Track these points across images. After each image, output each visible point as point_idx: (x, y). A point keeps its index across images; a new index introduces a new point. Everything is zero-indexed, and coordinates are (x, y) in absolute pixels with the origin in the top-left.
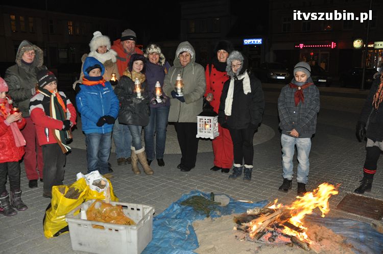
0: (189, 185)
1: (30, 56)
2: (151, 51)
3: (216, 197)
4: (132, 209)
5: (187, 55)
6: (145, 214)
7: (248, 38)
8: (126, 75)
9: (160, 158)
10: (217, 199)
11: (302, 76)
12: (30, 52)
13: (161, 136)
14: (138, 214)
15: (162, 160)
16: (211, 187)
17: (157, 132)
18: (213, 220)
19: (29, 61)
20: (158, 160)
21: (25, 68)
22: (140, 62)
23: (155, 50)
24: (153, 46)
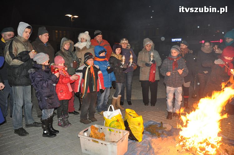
0: (147, 117)
1: (68, 46)
2: (123, 42)
3: (164, 125)
4: (117, 131)
5: (150, 46)
6: (124, 135)
7: (174, 38)
8: (114, 56)
9: (129, 101)
10: (164, 126)
11: (175, 53)
12: (68, 44)
13: (129, 88)
14: (120, 135)
15: (130, 102)
16: (160, 119)
17: (127, 87)
18: (162, 139)
19: (67, 49)
20: (128, 102)
21: (65, 52)
22: (119, 49)
23: (126, 42)
24: (124, 39)
